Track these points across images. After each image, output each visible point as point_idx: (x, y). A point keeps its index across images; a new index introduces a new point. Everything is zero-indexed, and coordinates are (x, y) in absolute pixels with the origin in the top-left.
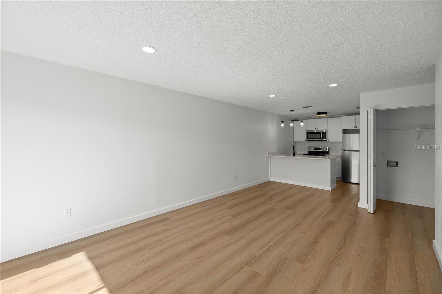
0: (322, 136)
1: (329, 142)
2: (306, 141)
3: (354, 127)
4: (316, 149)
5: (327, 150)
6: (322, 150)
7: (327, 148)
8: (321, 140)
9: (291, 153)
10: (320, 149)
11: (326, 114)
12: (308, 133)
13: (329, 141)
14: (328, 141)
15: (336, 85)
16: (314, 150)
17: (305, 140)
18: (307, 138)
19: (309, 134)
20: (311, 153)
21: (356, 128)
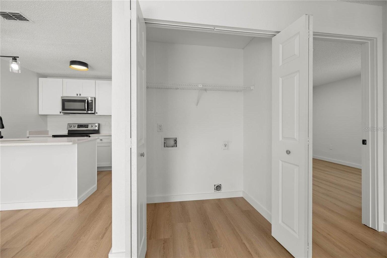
0: (86, 107)
1: (99, 115)
2: (62, 114)
4: (80, 126)
5: (97, 128)
6: (90, 128)
7: (97, 125)
8: (85, 112)
9: (28, 136)
10: (86, 126)
12: (64, 101)
14: (96, 114)
16: (76, 128)
17: (60, 112)
18: (64, 109)
19: (66, 103)
20: (72, 134)
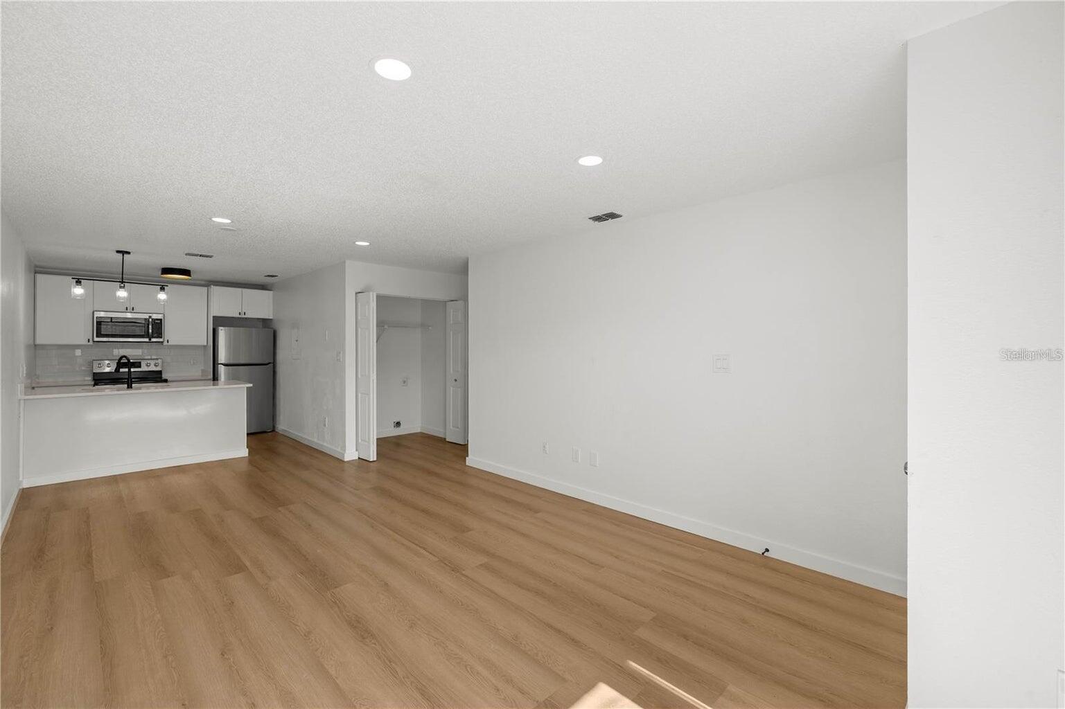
0: (150, 331)
1: (170, 346)
2: (91, 343)
3: (240, 314)
5: (160, 368)
6: (144, 368)
7: (159, 361)
8: (147, 340)
11: (189, 275)
13: (170, 343)
14: (165, 343)
15: (367, 244)
17: (89, 339)
18: (99, 334)
21: (243, 316)
